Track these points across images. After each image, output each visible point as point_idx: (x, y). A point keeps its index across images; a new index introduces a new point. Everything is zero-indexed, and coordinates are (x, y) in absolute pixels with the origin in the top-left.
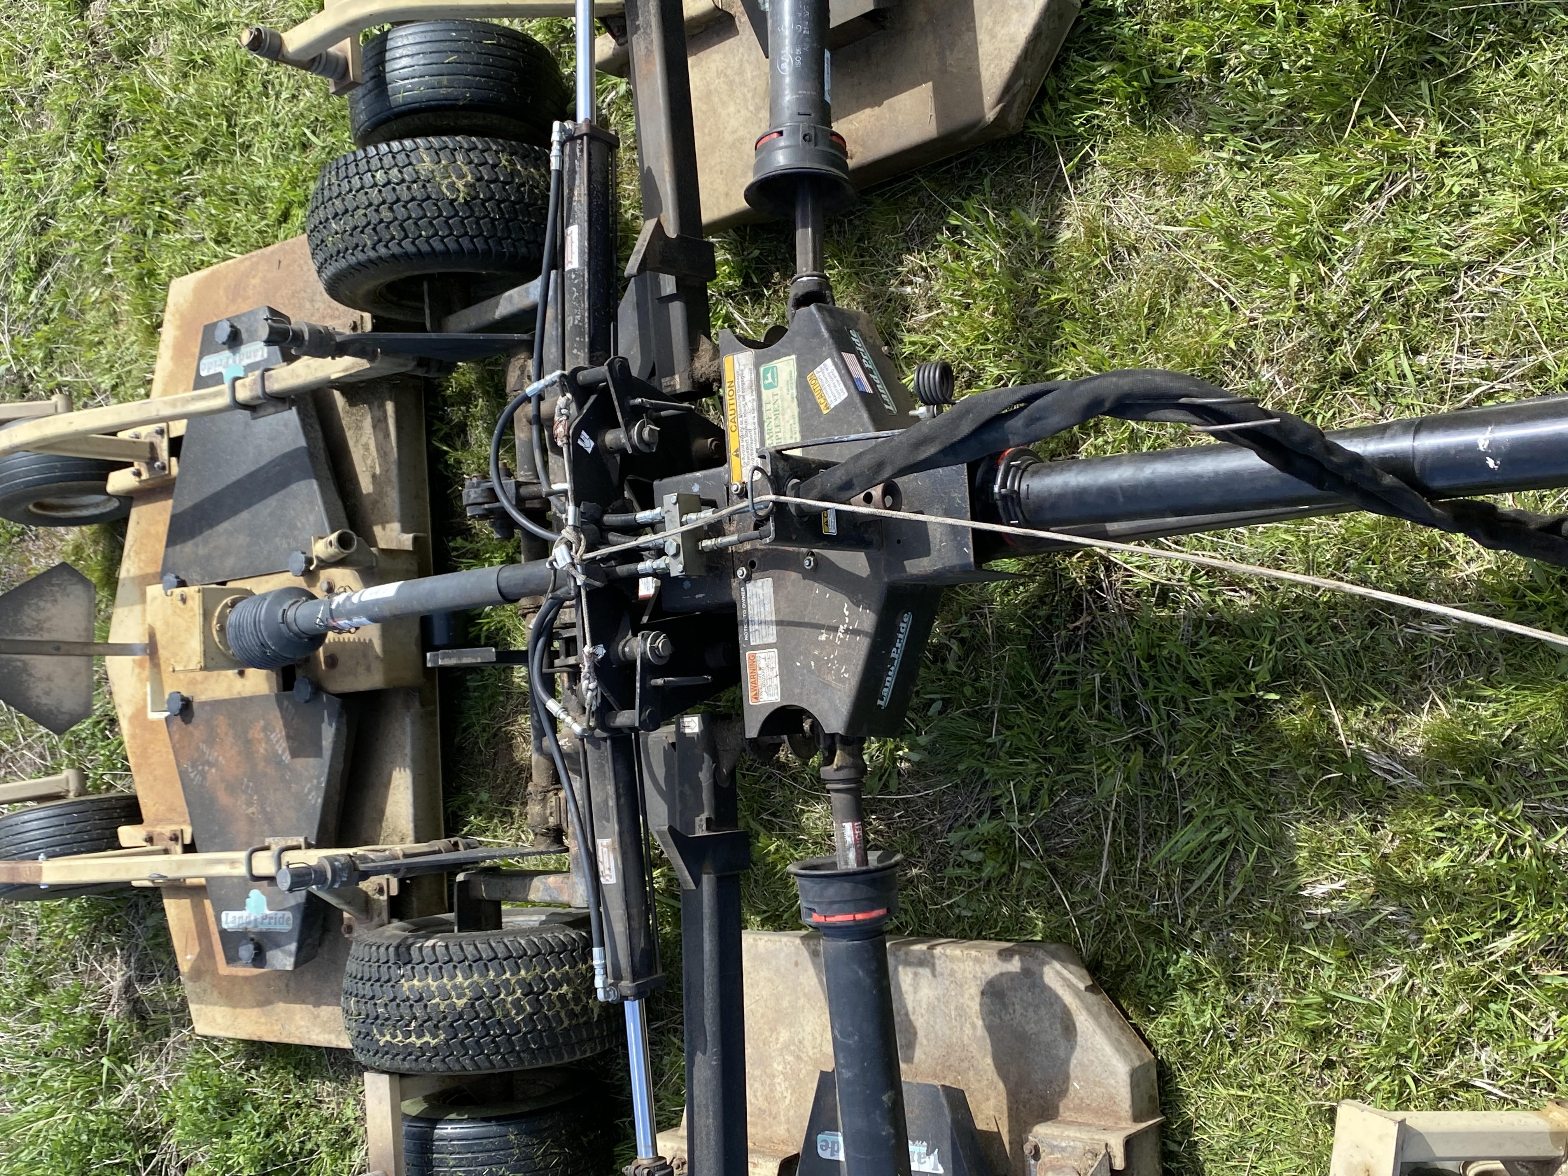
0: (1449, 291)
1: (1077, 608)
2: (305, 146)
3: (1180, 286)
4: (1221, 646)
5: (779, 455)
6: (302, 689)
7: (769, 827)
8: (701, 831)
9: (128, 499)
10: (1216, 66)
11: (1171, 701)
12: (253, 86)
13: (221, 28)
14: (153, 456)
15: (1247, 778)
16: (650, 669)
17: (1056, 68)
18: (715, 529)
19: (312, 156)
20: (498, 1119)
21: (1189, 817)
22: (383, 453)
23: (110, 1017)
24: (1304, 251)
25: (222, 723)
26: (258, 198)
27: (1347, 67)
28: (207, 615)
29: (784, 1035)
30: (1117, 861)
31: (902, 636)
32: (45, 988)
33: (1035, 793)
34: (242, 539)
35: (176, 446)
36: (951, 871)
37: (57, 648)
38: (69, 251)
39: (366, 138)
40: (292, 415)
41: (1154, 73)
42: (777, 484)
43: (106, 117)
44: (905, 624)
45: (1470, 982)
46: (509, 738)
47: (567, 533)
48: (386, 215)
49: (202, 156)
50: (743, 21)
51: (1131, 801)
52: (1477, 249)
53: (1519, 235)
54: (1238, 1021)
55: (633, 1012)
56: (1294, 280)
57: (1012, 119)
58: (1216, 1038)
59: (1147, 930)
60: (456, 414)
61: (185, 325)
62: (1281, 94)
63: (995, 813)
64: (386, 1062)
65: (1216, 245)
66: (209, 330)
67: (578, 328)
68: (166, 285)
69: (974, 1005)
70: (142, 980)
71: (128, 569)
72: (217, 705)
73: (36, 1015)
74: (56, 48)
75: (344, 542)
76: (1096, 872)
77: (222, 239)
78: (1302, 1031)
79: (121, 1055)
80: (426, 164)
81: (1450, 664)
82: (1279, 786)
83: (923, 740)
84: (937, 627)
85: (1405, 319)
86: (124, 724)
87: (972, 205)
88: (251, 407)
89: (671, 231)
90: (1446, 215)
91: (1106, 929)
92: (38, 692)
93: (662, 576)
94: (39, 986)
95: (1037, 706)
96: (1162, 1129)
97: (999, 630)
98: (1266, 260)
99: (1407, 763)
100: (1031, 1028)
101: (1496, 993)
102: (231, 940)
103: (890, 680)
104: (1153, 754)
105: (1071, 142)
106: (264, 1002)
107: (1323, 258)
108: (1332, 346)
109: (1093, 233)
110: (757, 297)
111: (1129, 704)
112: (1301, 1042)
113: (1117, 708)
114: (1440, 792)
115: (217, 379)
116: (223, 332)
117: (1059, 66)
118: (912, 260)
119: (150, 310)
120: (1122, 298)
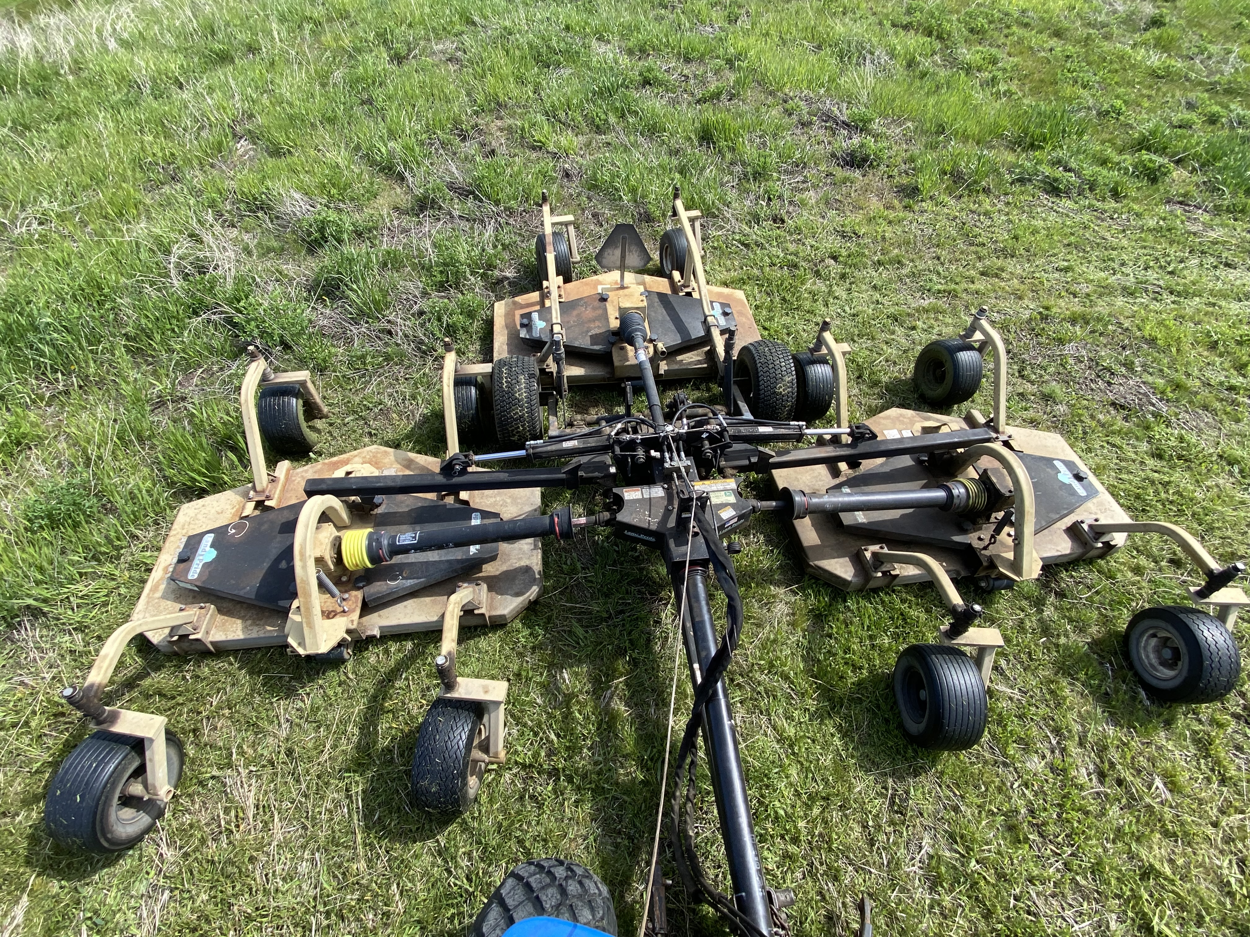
0: (761, 713)
1: (651, 594)
2: (788, 334)
3: (758, 625)
4: (642, 641)
5: (708, 498)
6: (613, 339)
7: (574, 494)
8: (581, 473)
9: (670, 278)
10: (830, 636)
11: (623, 625)
12: (807, 316)
13: (826, 305)
14: (685, 287)
15: (600, 650)
16: (633, 457)
17: (826, 583)
18: (680, 477)
19: (786, 337)
20: (477, 408)
21: (587, 632)
22: (690, 363)
23: (497, 273)
24: (771, 665)
25: (600, 312)
26: (771, 319)
27: (832, 678)
28: (637, 308)
29: (509, 501)
30: (571, 609)
31: (647, 538)
32: (504, 249)
33: (591, 582)
34: (660, 318)
35: (689, 294)
36: (564, 554)
37: (623, 257)
38: (750, 254)
39: (794, 357)
40: (702, 333)
41: (826, 616)
42: (699, 498)
43: (796, 266)
44: (652, 539)
45: (539, 725)
46: (597, 406)
47: (676, 430)
48: (771, 366)
49: (784, 299)
50: (837, 481)
51: (590, 613)
52: (775, 722)
53: (781, 735)
54: (521, 650)
55: (522, 453)
56: (762, 662)
57: (809, 569)
58: (515, 643)
59: (549, 619)
60: (703, 386)
61: (728, 296)
62: (821, 657)
63: (583, 569)
64: (496, 371)
65: (772, 637)
66: (728, 306)
67: (740, 431)
68: (740, 288)
69: (523, 563)
70: (509, 283)
71: (647, 278)
72: (606, 310)
73: (495, 247)
74: (817, 249)
75: (663, 353)
76: (567, 602)
77: (757, 307)
78: (520, 670)
79: (484, 276)
80: (787, 379)
81: (641, 716)
82: (598, 661)
83: (606, 544)
84: (643, 548)
85: (751, 699)
86: (595, 277)
87: (780, 557)
88: (705, 322)
89: (771, 460)
90: (786, 711)
91: (548, 606)
92: (609, 251)
93: (662, 460)
94: (505, 247)
95: (619, 582)
96: (485, 626)
97: (643, 569)
98: (768, 653)
99: (608, 704)
100: (517, 582)
101: (536, 734)
102: (528, 316)
103: (633, 534)
104: (606, 620)
105: (802, 589)
106: (507, 326)
107: (769, 672)
108: (741, 675)
109: (774, 596)
110: (747, 486)
111: (622, 612)
112: (516, 670)
113: (620, 608)
114: (600, 714)
115: (713, 309)
116: (728, 310)
117: (827, 585)
118: (762, 537)
119: (732, 282)
120: (753, 606)
